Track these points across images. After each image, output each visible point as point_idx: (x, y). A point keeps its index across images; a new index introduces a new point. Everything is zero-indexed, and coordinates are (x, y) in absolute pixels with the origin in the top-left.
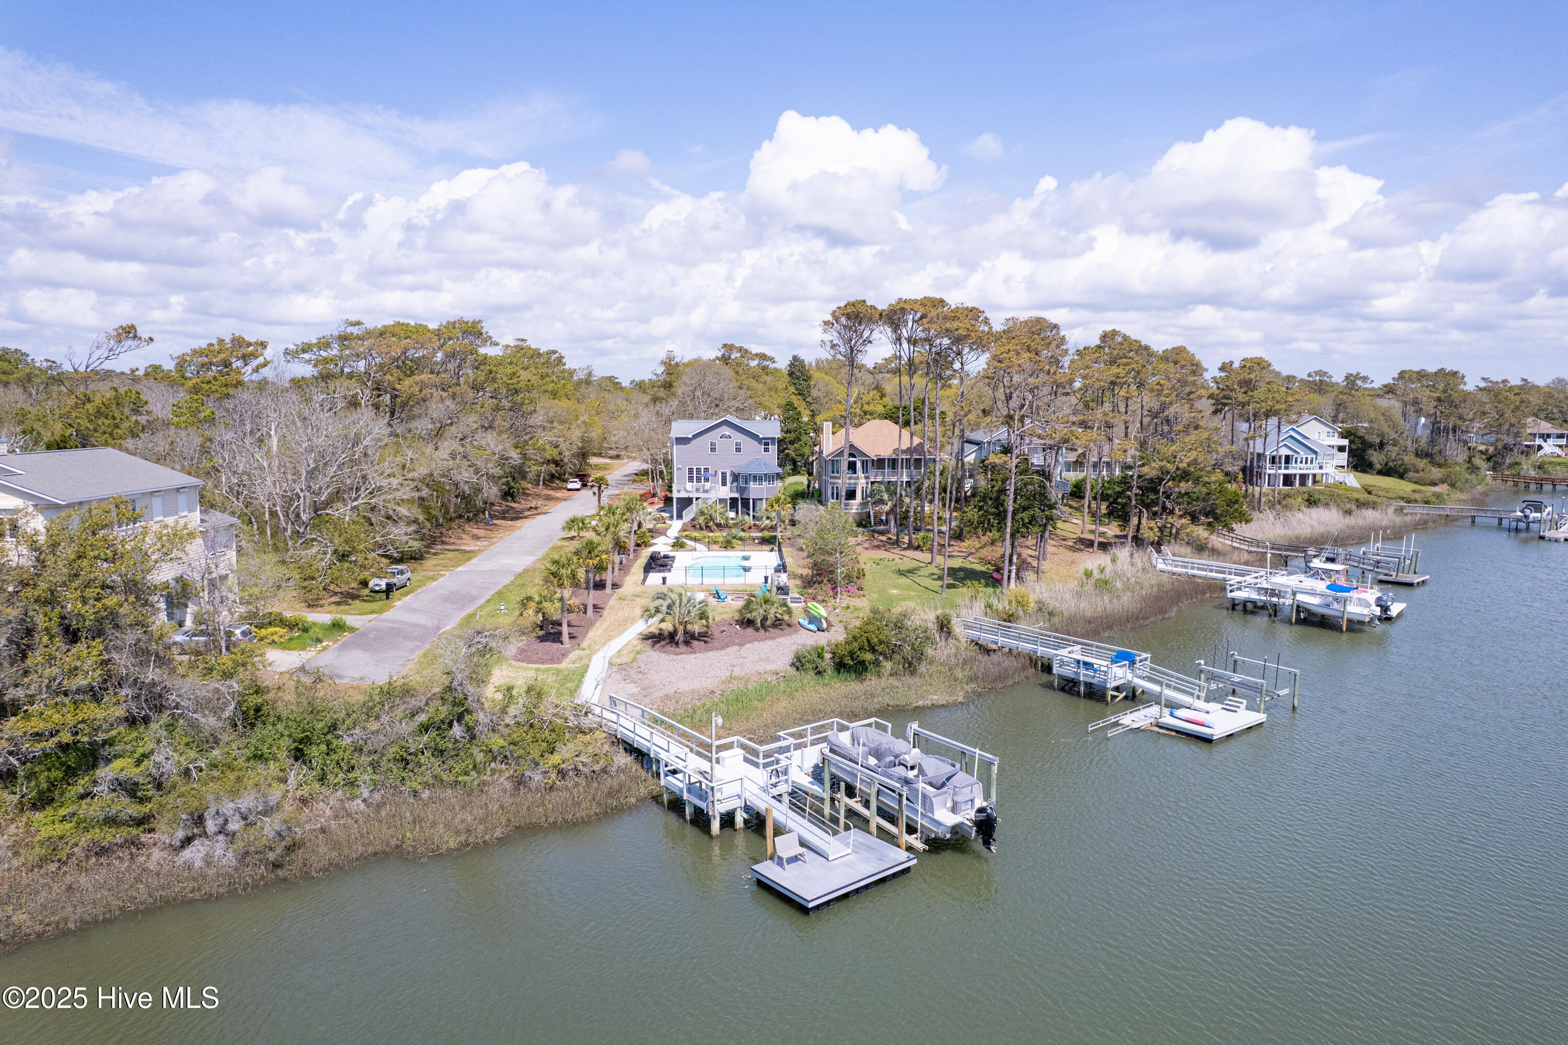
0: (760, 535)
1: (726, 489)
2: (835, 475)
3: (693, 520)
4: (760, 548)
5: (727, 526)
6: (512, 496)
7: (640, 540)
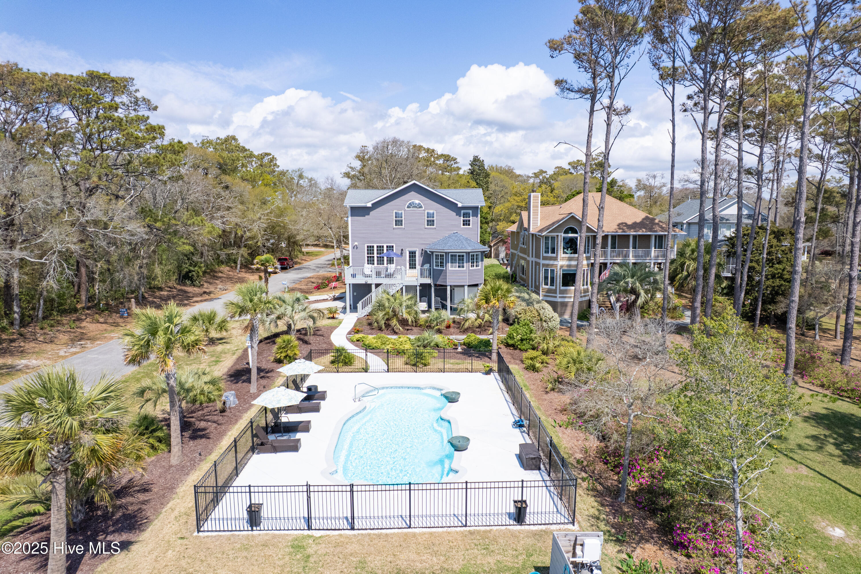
0: (462, 338)
1: (416, 272)
2: (550, 255)
3: (370, 314)
4: (467, 363)
5: (416, 323)
6: (191, 279)
7: (281, 352)
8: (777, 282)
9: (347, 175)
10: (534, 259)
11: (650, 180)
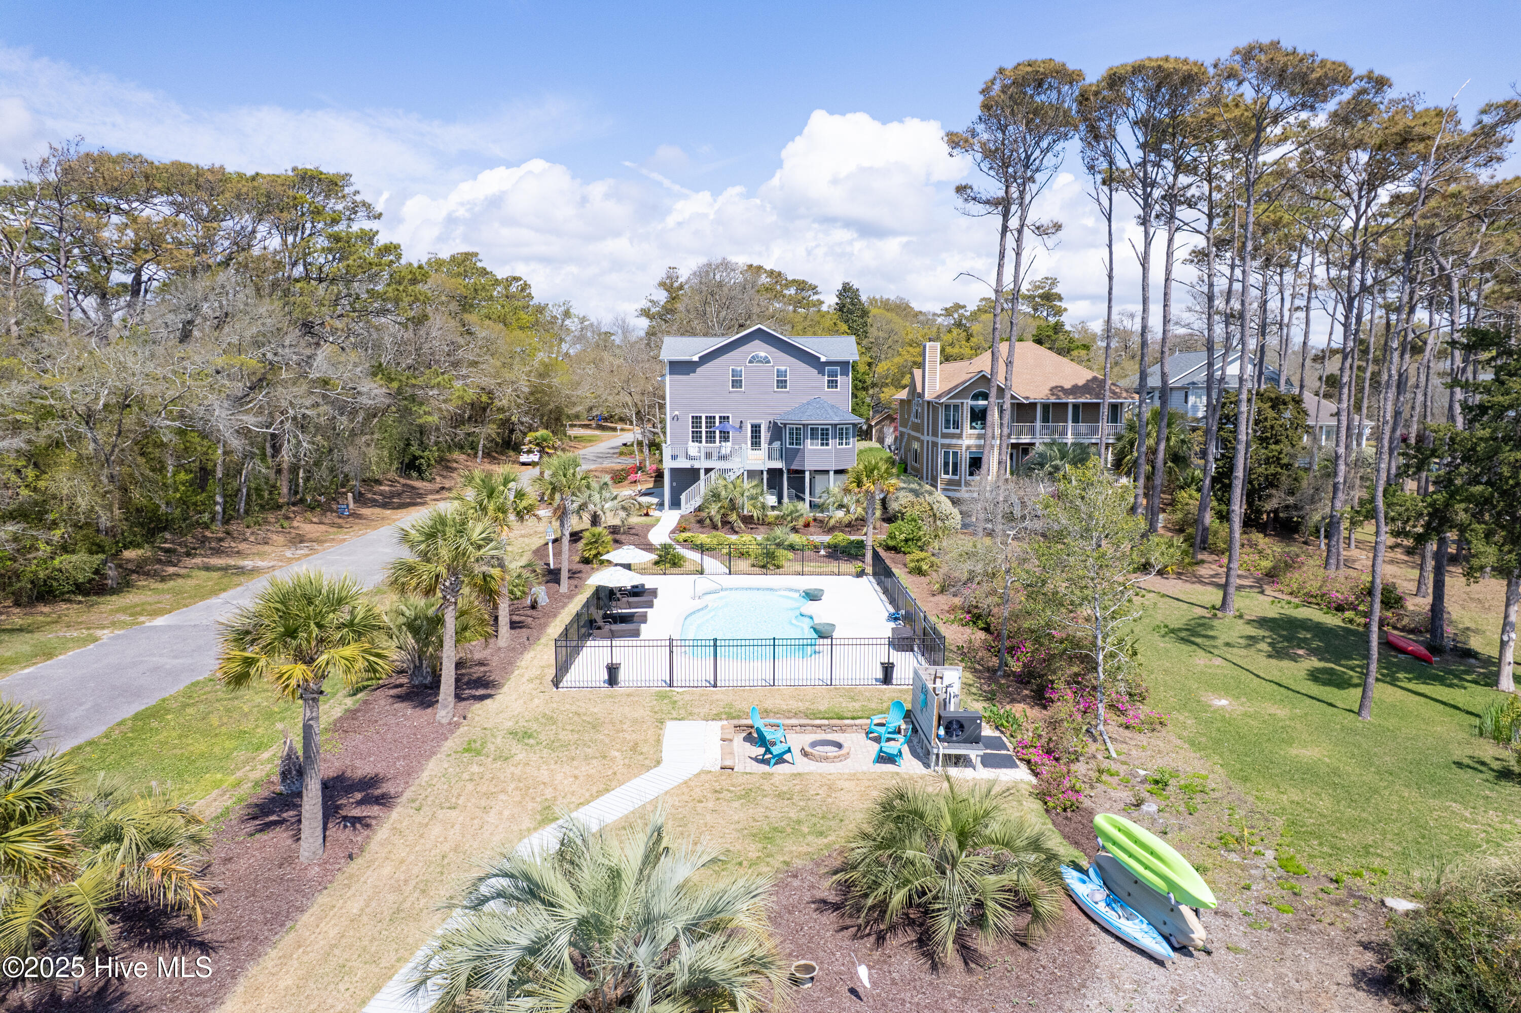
0: (827, 539)
1: (761, 453)
2: (952, 431)
3: (700, 509)
4: (833, 566)
5: (763, 522)
6: (420, 471)
7: (590, 550)
8: (1272, 469)
9: (645, 313)
10: (930, 438)
11: (1125, 323)
